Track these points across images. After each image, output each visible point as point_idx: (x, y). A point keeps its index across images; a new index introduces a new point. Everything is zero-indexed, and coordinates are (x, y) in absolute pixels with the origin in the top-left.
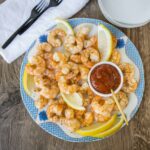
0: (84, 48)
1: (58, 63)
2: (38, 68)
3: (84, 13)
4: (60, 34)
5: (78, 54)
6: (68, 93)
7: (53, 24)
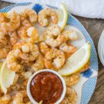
0: (58, 48)
1: (27, 36)
2: (8, 24)
3: (87, 23)
4: (53, 18)
5: (49, 47)
6: (9, 66)
7: (56, 5)
